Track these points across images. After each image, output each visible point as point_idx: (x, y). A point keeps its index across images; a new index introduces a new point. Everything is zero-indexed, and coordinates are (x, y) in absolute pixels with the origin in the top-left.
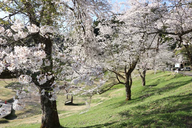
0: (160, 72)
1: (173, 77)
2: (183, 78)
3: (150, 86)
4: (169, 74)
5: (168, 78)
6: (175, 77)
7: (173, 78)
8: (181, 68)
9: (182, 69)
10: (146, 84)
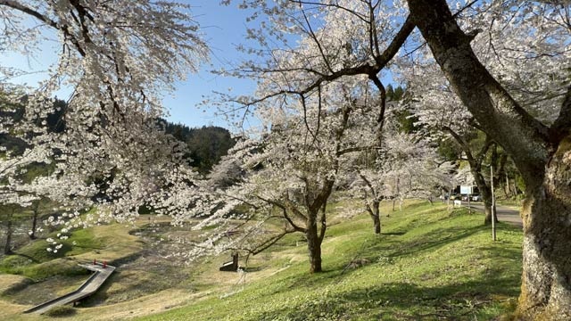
0: (425, 204)
1: (446, 215)
2: (467, 218)
3: (390, 234)
4: (443, 207)
5: (435, 217)
6: (450, 216)
7: (446, 218)
8: (473, 195)
9: (476, 198)
10: (383, 230)
